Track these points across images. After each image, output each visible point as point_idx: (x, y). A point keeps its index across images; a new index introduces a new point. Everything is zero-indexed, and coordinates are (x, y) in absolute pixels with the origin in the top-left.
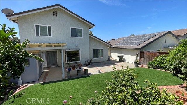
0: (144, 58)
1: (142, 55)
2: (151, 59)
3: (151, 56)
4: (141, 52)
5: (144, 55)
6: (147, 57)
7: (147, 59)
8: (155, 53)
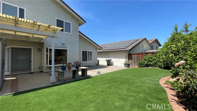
0: (132, 59)
1: (130, 57)
2: (139, 59)
3: (139, 57)
4: (129, 55)
5: (132, 57)
6: (135, 58)
7: (136, 60)
8: (142, 54)
